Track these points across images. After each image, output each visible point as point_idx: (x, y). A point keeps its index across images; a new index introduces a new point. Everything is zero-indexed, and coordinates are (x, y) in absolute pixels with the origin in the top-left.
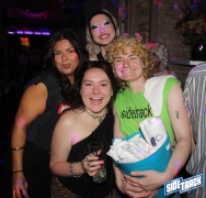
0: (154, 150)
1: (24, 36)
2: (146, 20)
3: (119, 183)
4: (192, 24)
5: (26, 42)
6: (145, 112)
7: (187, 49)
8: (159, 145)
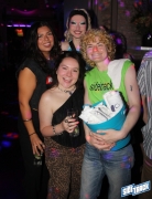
0: (114, 114)
1: (19, 28)
2: (108, 16)
3: (88, 138)
4: (143, 19)
5: (20, 33)
6: (108, 86)
7: (139, 38)
8: (117, 111)
